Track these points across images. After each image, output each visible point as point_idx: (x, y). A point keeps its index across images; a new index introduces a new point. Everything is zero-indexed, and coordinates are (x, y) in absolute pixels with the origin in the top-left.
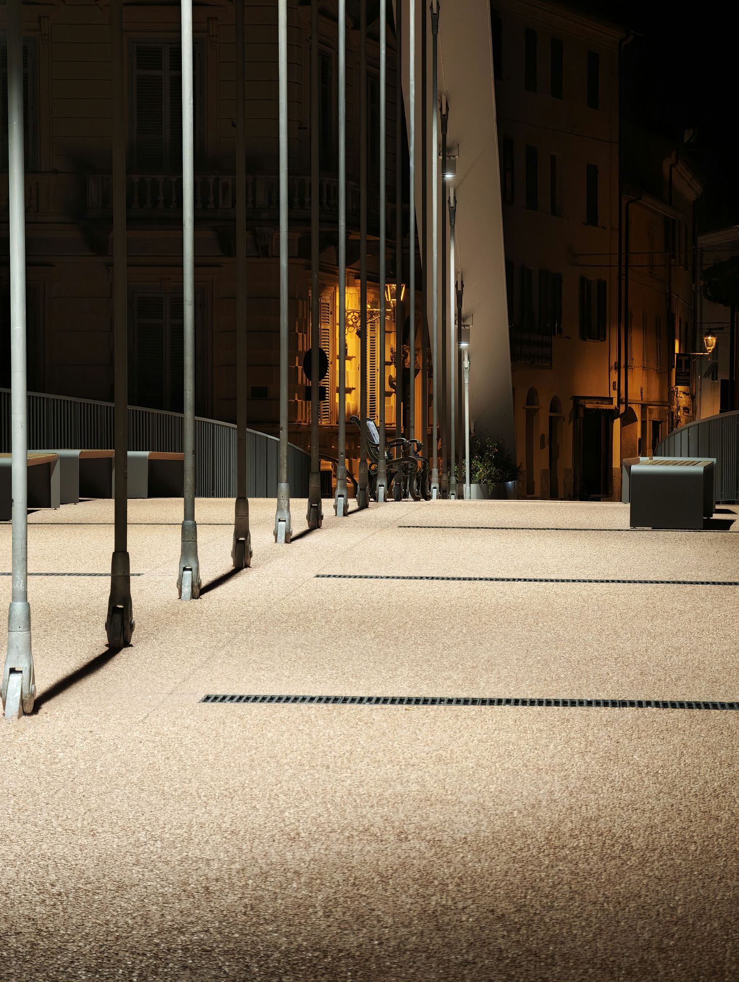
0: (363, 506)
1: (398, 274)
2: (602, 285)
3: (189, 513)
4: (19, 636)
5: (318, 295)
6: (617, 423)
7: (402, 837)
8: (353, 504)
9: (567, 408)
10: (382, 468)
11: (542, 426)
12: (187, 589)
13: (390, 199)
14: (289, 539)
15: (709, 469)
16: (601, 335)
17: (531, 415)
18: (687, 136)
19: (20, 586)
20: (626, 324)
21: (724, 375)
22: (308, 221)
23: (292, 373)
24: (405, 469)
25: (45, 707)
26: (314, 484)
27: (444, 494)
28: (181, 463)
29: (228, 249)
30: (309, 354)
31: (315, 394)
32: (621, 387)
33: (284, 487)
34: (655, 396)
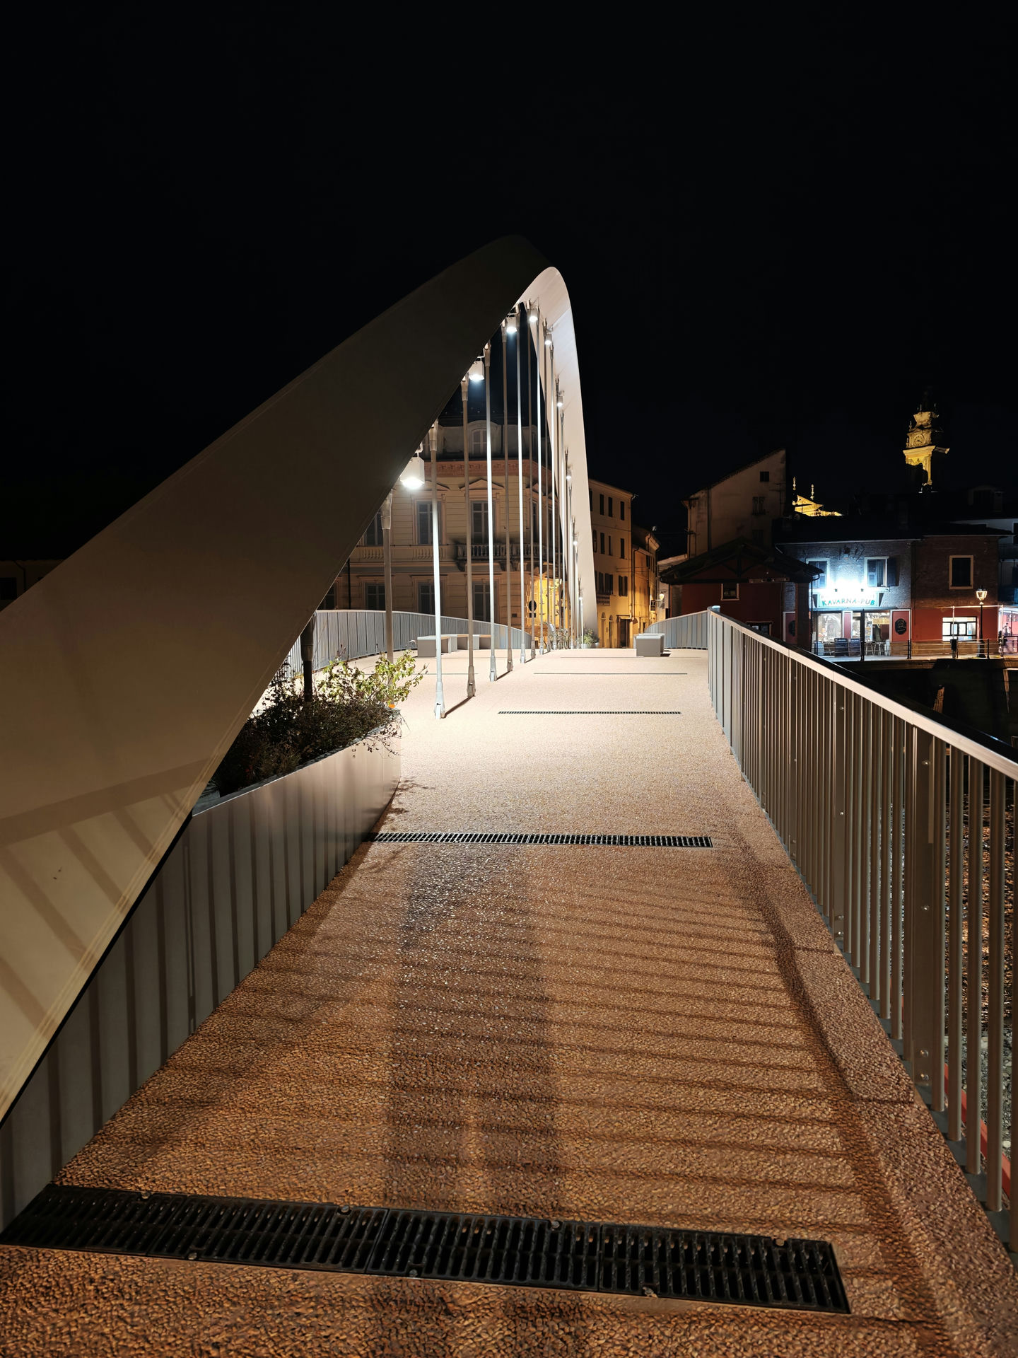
0: (549, 651)
1: (559, 575)
2: (626, 578)
3: (493, 654)
4: (439, 693)
5: (533, 583)
6: (631, 623)
7: (564, 756)
8: (546, 651)
9: (615, 619)
10: (555, 639)
11: (607, 625)
12: (493, 678)
13: (556, 551)
14: (525, 662)
15: (662, 638)
16: (626, 595)
17: (603, 621)
18: (654, 528)
19: (439, 677)
20: (634, 589)
21: (667, 607)
22: (530, 559)
23: (525, 609)
24: (562, 639)
25: (448, 716)
26: (533, 644)
27: (575, 647)
28: (490, 638)
29: (504, 569)
30: (530, 603)
31: (533, 615)
32: (633, 611)
33: (523, 645)
34: (644, 614)
